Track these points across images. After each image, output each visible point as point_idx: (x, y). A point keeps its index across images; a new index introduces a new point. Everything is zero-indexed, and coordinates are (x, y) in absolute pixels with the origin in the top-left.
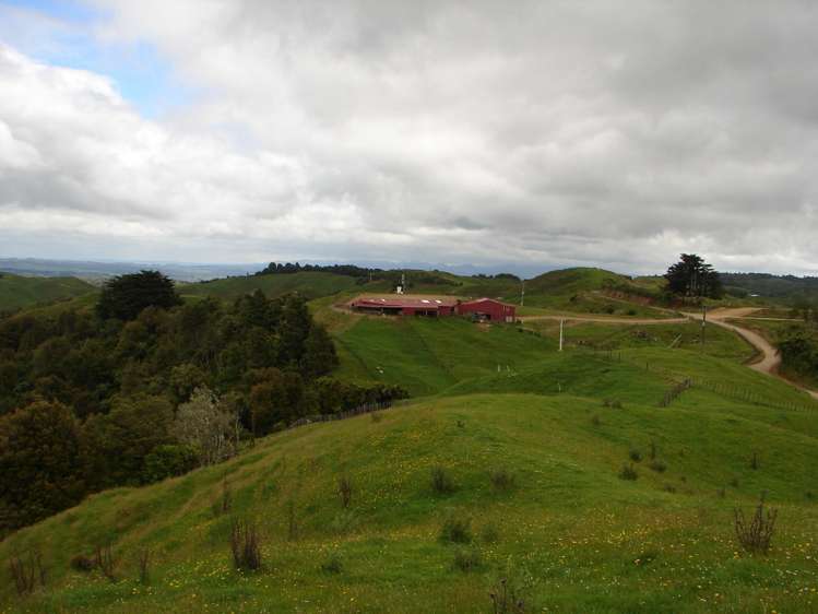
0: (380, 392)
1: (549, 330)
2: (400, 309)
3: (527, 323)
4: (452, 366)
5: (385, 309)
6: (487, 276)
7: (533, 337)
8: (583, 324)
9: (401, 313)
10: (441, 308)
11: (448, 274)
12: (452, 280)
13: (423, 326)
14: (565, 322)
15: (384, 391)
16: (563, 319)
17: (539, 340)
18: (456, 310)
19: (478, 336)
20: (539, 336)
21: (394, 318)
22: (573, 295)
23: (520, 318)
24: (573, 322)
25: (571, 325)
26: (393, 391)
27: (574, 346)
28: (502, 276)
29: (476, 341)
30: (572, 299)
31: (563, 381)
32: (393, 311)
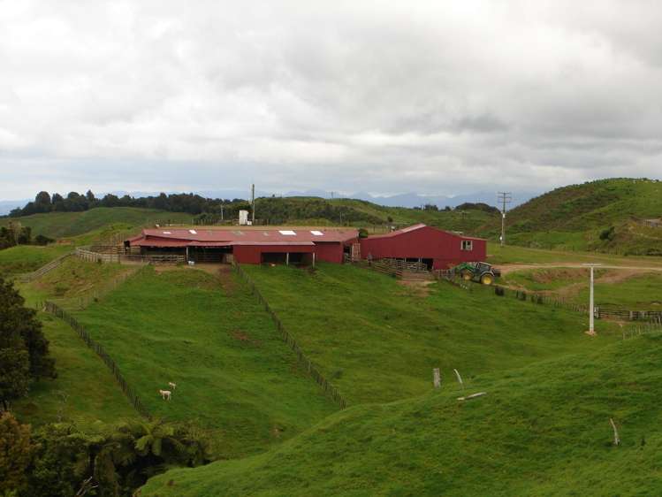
0: (129, 445)
1: (563, 290)
2: (230, 249)
3: (514, 275)
4: (339, 375)
5: (192, 248)
6: (441, 207)
7: (528, 305)
8: (636, 277)
9: (230, 257)
10: (319, 244)
11: (366, 203)
12: (373, 213)
13: (275, 284)
14: (599, 273)
15: (140, 444)
16: (592, 267)
17: (541, 310)
18: (355, 249)
19: (402, 305)
20: (540, 301)
21: (212, 269)
22: (605, 228)
23: (497, 267)
24: (613, 274)
25: (609, 280)
26: (167, 444)
27: (621, 324)
28: (467, 206)
29: (400, 315)
30: (605, 236)
31: (621, 413)
32: (215, 254)
